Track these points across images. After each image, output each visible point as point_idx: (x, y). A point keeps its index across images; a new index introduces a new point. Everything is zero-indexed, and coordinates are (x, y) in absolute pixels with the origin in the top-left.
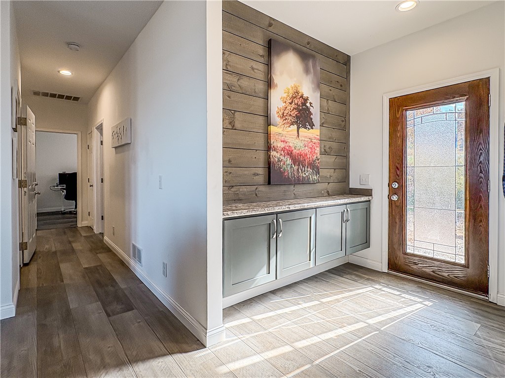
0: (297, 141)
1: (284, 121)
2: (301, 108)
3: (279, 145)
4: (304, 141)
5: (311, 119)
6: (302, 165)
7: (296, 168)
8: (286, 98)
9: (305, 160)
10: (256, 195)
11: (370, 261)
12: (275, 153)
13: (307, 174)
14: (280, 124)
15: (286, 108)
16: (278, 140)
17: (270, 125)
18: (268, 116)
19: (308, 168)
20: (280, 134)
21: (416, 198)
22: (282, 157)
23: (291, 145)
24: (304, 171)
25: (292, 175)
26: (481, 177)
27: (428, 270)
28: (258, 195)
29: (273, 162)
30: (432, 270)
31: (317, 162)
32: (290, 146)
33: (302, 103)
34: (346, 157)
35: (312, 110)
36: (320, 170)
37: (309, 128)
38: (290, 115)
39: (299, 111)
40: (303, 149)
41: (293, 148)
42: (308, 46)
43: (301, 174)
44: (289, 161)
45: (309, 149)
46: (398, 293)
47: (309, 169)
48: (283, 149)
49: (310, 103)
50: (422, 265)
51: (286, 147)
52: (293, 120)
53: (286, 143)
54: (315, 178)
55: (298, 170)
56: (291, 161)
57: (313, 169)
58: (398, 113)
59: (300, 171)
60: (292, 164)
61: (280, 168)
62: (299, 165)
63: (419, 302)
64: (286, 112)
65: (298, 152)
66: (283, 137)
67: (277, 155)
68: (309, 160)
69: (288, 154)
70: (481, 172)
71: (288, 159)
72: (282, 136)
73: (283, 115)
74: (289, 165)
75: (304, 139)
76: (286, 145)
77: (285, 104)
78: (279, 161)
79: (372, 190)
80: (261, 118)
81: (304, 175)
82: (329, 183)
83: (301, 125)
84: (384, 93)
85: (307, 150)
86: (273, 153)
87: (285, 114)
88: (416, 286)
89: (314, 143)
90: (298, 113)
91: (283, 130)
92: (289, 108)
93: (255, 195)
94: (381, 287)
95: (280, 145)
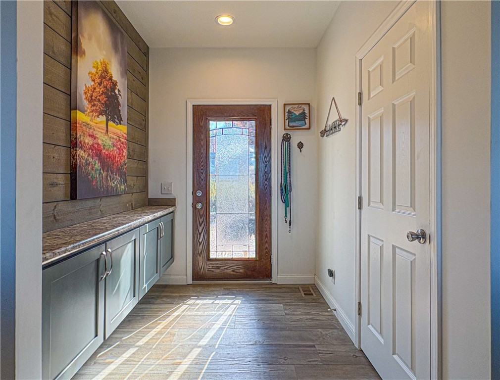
0: (106, 137)
1: (93, 108)
2: (110, 94)
3: (86, 141)
4: (113, 138)
5: (119, 111)
6: (111, 170)
7: (104, 174)
8: (95, 75)
9: (113, 164)
10: (55, 218)
11: (173, 277)
12: (82, 152)
13: (115, 183)
14: (88, 111)
15: (95, 89)
16: (86, 133)
17: (76, 109)
18: (70, 95)
19: (116, 175)
20: (88, 124)
21: (218, 205)
22: (90, 160)
23: (100, 142)
24: (113, 179)
25: (100, 184)
26: (266, 184)
27: (229, 271)
28: (57, 217)
29: (80, 166)
30: (231, 270)
31: (125, 167)
32: (98, 144)
33: (111, 87)
34: (146, 162)
35: (120, 99)
36: (127, 177)
37: (117, 123)
38: (99, 100)
39: (108, 97)
40: (112, 149)
41: (102, 147)
42: (114, 15)
43: (110, 183)
44: (98, 166)
45: (118, 150)
46: (211, 302)
47: (117, 177)
48: (92, 147)
49: (118, 89)
50: (224, 268)
51: (95, 145)
52: (101, 108)
53: (95, 139)
54: (123, 187)
55: (107, 177)
56: (99, 164)
57: (121, 177)
58: (202, 122)
59: (109, 178)
60: (100, 170)
61: (88, 174)
62: (107, 171)
63: (231, 304)
64: (95, 94)
65: (107, 153)
66: (91, 130)
67: (84, 155)
68: (118, 165)
69: (97, 155)
70: (266, 180)
71: (97, 162)
72: (90, 128)
73: (91, 97)
74: (97, 170)
75: (112, 136)
76: (95, 141)
77: (93, 83)
78: (87, 164)
79: (175, 199)
80: (62, 95)
81: (113, 185)
82: (132, 193)
83: (110, 117)
84: (188, 99)
85: (115, 151)
86: (80, 152)
87: (93, 98)
88: (222, 289)
89: (122, 143)
90: (107, 100)
91: (91, 120)
92: (98, 90)
93: (52, 218)
94: (194, 301)
95: (88, 141)
